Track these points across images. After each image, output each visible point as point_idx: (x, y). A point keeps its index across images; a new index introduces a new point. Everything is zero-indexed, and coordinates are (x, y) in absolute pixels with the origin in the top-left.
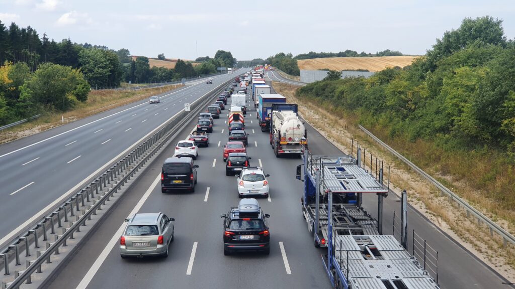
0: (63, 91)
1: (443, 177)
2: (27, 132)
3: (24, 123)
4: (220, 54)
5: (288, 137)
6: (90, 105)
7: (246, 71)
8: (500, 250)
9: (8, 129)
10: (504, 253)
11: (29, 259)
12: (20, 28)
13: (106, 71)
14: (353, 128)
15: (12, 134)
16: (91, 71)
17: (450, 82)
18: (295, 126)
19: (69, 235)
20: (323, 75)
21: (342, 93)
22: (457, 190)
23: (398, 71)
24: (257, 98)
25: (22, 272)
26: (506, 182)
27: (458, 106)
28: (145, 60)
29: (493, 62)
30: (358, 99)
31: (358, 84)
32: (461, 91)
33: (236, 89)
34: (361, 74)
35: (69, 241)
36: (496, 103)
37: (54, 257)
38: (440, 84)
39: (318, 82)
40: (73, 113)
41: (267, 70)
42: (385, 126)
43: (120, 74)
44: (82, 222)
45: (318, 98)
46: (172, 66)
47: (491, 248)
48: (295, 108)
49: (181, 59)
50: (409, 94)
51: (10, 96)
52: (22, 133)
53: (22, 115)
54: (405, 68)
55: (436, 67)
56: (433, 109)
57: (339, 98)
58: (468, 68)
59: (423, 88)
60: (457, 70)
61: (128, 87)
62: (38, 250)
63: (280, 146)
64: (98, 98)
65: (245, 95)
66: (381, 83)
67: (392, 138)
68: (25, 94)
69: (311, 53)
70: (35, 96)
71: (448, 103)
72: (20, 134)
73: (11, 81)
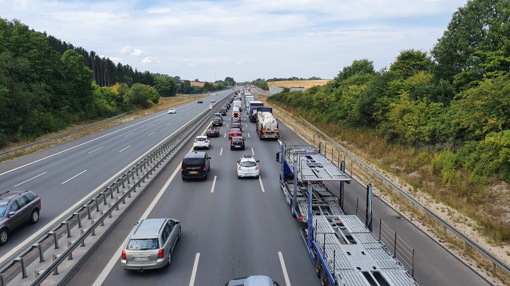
0: (146, 98)
1: (342, 142)
2: (127, 120)
3: (125, 115)
4: (227, 79)
5: (267, 128)
6: (160, 105)
7: (241, 88)
8: (371, 179)
9: (117, 118)
10: (373, 181)
11: (129, 185)
12: (123, 65)
13: (168, 88)
14: (296, 117)
15: (119, 120)
16: (160, 87)
17: (346, 93)
18: (272, 121)
19: (150, 172)
20: (280, 90)
21: (291, 99)
22: (349, 149)
23: (319, 88)
24: (247, 103)
25: (126, 192)
26: (375, 144)
27: (350, 105)
28: (188, 82)
29: (368, 83)
30: (299, 102)
31: (299, 94)
32: (351, 98)
33: (235, 98)
34: (300, 89)
35: (150, 176)
36: (370, 104)
37: (142, 184)
38: (341, 94)
39: (278, 94)
40: (151, 109)
41: (252, 87)
42: (313, 116)
43: (175, 89)
44: (157, 166)
45: (278, 102)
46: (203, 85)
47: (366, 178)
48: (270, 110)
49: (207, 81)
50: (325, 100)
51: (118, 101)
52: (125, 120)
53: (125, 111)
54: (323, 86)
55: (339, 85)
56: (337, 107)
57: (289, 102)
58: (356, 86)
59: (332, 96)
60: (350, 87)
61: (180, 96)
62: (134, 180)
63: (262, 134)
64: (164, 102)
65: (240, 102)
66: (311, 94)
67: (316, 122)
68: (126, 100)
69: (274, 78)
70: (131, 100)
71: (345, 104)
72: (124, 121)
73: (118, 93)
